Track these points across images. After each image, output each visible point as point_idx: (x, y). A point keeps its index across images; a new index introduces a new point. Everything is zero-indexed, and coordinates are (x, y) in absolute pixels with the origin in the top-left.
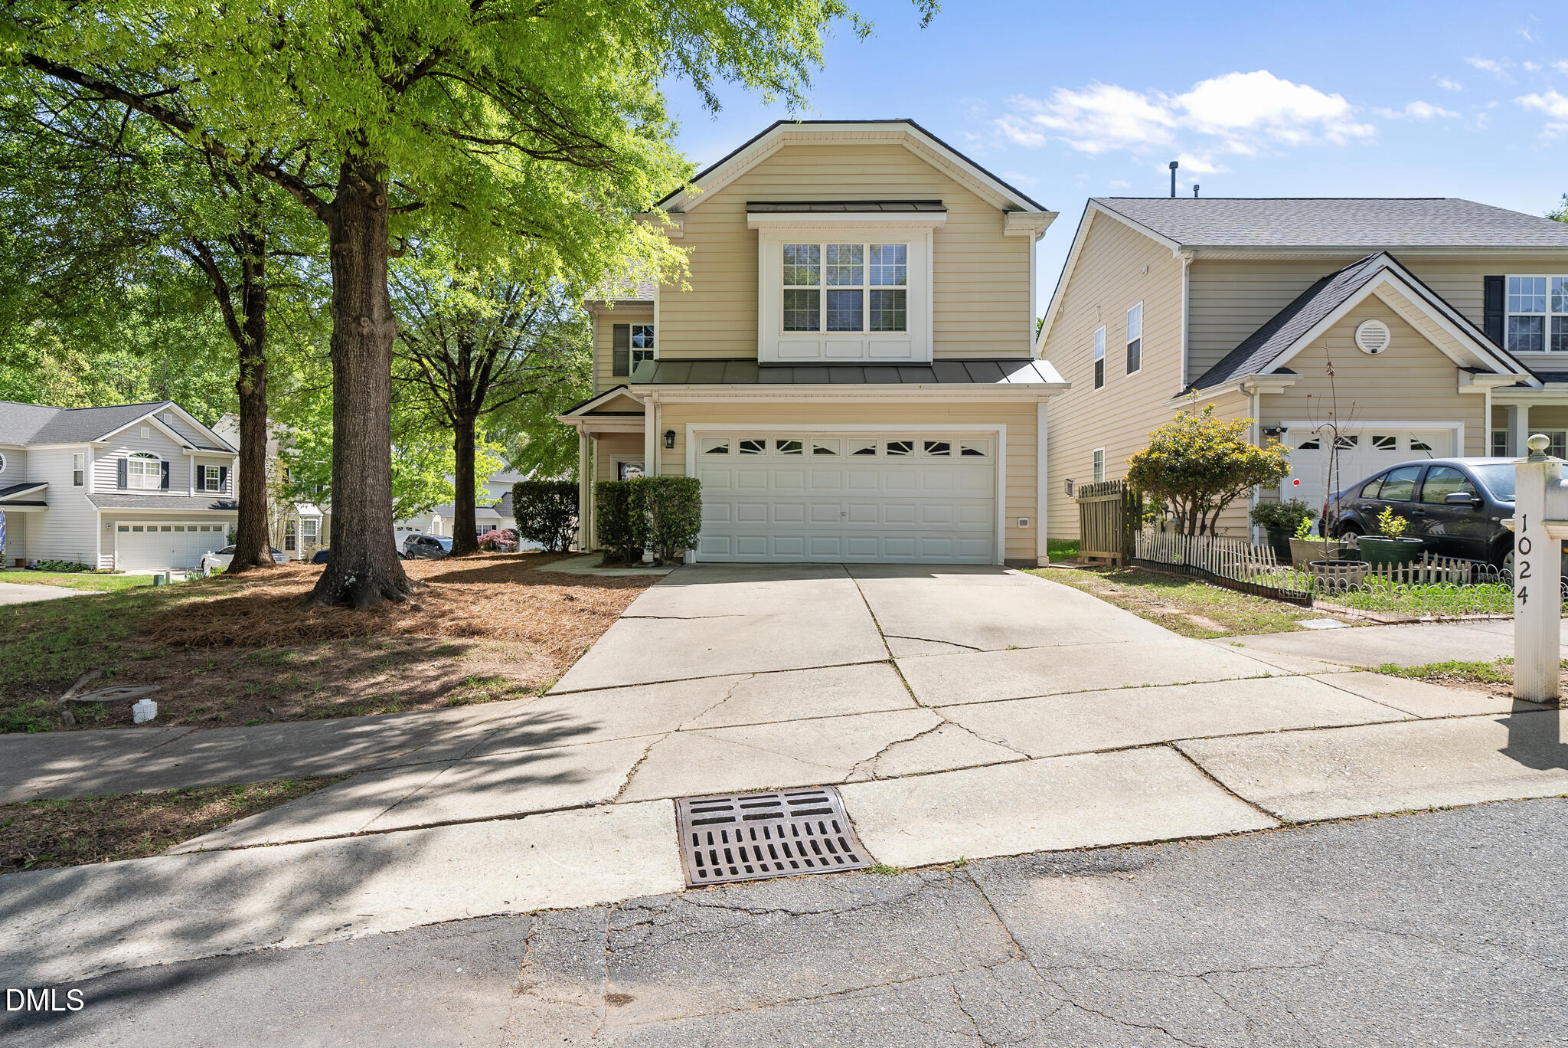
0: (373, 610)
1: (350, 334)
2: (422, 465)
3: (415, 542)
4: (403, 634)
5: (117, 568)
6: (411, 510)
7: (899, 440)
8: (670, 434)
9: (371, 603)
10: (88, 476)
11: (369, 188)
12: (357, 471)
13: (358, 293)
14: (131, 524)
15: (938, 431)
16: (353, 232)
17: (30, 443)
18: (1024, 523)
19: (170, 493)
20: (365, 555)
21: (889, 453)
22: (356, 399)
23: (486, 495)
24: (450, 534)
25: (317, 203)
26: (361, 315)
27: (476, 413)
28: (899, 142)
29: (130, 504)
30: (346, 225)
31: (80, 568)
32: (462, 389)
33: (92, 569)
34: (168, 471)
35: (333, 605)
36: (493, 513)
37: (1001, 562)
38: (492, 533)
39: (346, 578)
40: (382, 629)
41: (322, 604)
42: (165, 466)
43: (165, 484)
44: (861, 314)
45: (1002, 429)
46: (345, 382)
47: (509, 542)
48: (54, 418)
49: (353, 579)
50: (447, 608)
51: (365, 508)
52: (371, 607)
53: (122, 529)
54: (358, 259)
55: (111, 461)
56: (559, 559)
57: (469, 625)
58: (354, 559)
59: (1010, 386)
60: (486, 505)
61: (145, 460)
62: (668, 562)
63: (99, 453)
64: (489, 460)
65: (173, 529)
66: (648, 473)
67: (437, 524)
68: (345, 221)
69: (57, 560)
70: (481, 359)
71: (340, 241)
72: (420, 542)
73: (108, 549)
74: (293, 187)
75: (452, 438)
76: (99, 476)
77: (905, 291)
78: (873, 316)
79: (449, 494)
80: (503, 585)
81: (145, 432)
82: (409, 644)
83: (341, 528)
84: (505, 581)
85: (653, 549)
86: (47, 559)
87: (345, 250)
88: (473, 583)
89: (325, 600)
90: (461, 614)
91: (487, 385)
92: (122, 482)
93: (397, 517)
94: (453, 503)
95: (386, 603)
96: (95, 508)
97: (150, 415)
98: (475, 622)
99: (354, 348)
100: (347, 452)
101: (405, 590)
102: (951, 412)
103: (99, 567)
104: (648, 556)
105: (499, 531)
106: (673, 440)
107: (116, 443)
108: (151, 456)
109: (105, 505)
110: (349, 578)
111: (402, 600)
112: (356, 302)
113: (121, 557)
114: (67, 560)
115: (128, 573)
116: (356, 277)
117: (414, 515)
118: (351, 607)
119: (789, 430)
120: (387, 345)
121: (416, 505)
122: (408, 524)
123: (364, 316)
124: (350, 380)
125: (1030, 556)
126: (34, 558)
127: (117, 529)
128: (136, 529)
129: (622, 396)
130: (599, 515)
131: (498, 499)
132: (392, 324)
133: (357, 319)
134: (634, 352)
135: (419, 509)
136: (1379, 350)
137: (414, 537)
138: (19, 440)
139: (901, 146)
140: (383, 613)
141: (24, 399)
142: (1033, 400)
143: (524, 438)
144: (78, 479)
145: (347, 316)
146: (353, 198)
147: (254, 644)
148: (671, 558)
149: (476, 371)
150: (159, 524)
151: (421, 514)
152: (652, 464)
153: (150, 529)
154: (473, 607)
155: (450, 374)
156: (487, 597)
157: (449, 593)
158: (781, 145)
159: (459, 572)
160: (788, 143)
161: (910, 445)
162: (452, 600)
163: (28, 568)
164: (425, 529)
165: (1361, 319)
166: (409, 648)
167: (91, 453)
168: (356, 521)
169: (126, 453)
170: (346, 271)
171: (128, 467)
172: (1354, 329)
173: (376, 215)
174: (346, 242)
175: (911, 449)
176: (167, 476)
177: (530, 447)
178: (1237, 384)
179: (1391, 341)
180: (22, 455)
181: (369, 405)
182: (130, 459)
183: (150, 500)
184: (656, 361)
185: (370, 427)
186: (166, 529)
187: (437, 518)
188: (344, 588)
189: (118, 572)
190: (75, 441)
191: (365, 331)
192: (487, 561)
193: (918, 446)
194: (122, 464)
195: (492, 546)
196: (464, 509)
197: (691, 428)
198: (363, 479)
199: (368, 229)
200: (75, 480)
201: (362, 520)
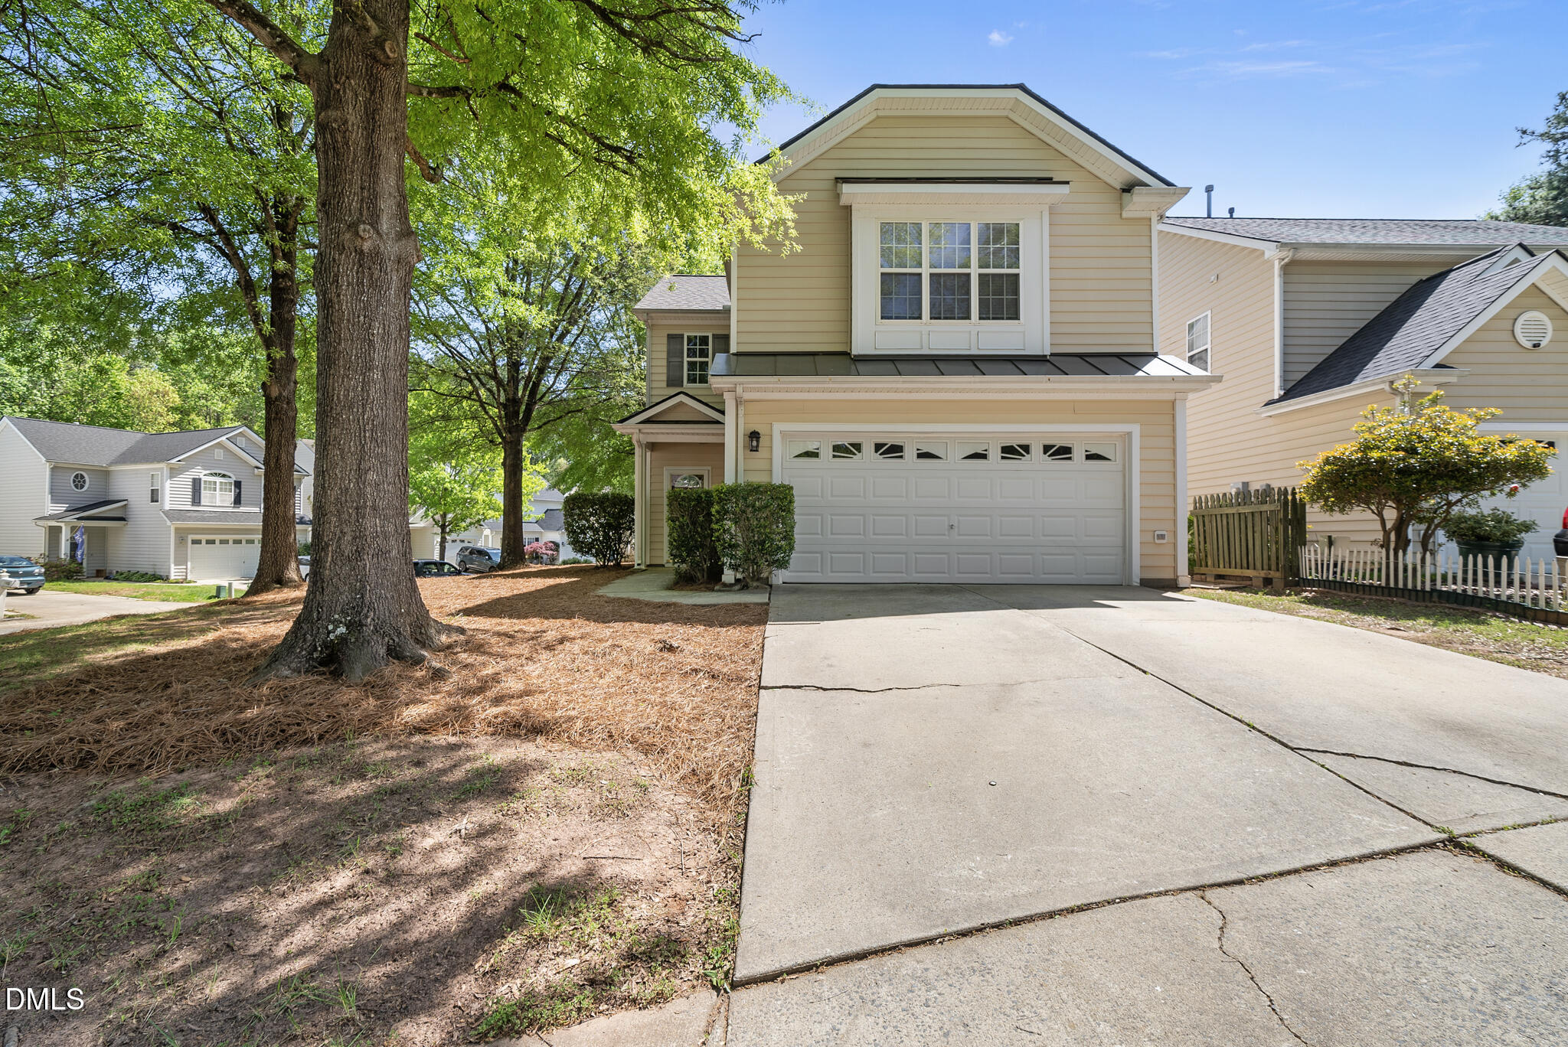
0: (368, 683)
1: (341, 249)
2: (473, 484)
3: (467, 553)
4: (411, 734)
5: (189, 578)
6: (464, 524)
7: (1014, 443)
8: (754, 435)
9: (367, 670)
10: (163, 494)
11: (375, 30)
12: (351, 461)
13: (356, 188)
14: (204, 538)
15: (1059, 432)
16: (349, 94)
17: (112, 464)
18: (1162, 537)
19: (242, 509)
20: (362, 591)
21: (1003, 458)
22: (349, 349)
23: (531, 511)
24: (499, 545)
25: (294, 50)
26: (360, 221)
27: (524, 430)
28: (1005, 113)
29: (203, 519)
30: (337, 82)
31: (155, 578)
32: (511, 406)
33: (165, 579)
34: (240, 489)
35: (307, 671)
36: (537, 527)
37: (1136, 581)
38: (535, 545)
39: (331, 627)
40: (376, 724)
41: (287, 673)
42: (238, 484)
43: (238, 501)
44: (968, 301)
45: (1136, 429)
46: (333, 322)
47: (550, 552)
48: (138, 442)
49: (342, 630)
50: (489, 671)
51: (363, 517)
52: (366, 679)
53: (195, 542)
54: (357, 135)
55: (185, 480)
56: (618, 578)
57: (526, 713)
58: (344, 598)
59: (1149, 379)
60: (530, 520)
61: (218, 480)
62: (755, 584)
63: (174, 472)
64: (534, 481)
65: (244, 542)
66: (729, 480)
67: (487, 537)
68: (336, 77)
69: (134, 570)
70: (529, 377)
71: (329, 107)
72: (471, 553)
73: (181, 560)
74: (254, 22)
75: (500, 459)
76: (175, 494)
77: (1017, 275)
78: (982, 303)
79: (498, 510)
80: (567, 623)
81: (219, 454)
82: (418, 764)
83: (325, 549)
84: (569, 616)
85: (735, 568)
86: (125, 570)
87: (335, 120)
88: (526, 617)
89: (293, 665)
90: (512, 684)
91: (535, 403)
92: (196, 499)
93: (451, 531)
94: (501, 519)
95: (391, 670)
96: (169, 523)
97: (224, 438)
98: (535, 702)
99: (347, 270)
100: (335, 431)
101: (424, 642)
102: (1077, 410)
103: (172, 577)
104: (728, 576)
105: (541, 543)
106: (758, 441)
107: (191, 463)
108: (224, 476)
109: (178, 520)
110: (336, 627)
111: (418, 661)
112: (352, 201)
113: (193, 568)
114: (143, 571)
115: (200, 583)
116: (353, 162)
117: (466, 529)
118: (336, 675)
119: (890, 431)
120: (402, 273)
121: (468, 520)
122: (461, 537)
123: (364, 223)
124: (341, 320)
125: (1167, 575)
126: (113, 567)
127: (190, 542)
128: (209, 542)
129: (681, 404)
130: (672, 529)
131: (541, 515)
132: (411, 243)
133: (353, 227)
134: (689, 362)
135: (471, 524)
136: (1543, 344)
137: (466, 549)
138: (101, 461)
139: (1007, 117)
140: (382, 690)
141: (118, 426)
142: (1170, 397)
143: (563, 463)
144: (155, 497)
145: (338, 221)
146: (349, 43)
147: (131, 766)
148: (758, 579)
149: (525, 389)
150: (231, 537)
151: (472, 529)
152: (734, 470)
153: (222, 542)
154: (529, 668)
155: (499, 391)
156: (549, 648)
157: (494, 640)
158: (873, 116)
159: (507, 598)
160: (881, 113)
161: (1026, 448)
162: (498, 655)
163: (108, 578)
164: (476, 542)
165: (1519, 311)
166: (415, 772)
167: (166, 472)
168: (348, 538)
169: (200, 473)
170: (337, 154)
171: (203, 486)
172: (1511, 322)
173: (386, 74)
174: (337, 109)
175: (1028, 453)
176: (240, 493)
177: (570, 470)
178: (1384, 382)
179: (1553, 335)
180: (105, 474)
181: (372, 360)
182: (204, 478)
183: (223, 516)
184: (733, 354)
185: (374, 393)
186: (238, 542)
187: (487, 532)
188: (326, 645)
189: (190, 582)
190: (152, 462)
191: (367, 246)
192: (539, 580)
193: (1037, 450)
194: (196, 484)
195: (536, 557)
196: (512, 523)
197: (778, 428)
198: (361, 473)
199: (372, 93)
200: (152, 497)
201: (359, 536)
